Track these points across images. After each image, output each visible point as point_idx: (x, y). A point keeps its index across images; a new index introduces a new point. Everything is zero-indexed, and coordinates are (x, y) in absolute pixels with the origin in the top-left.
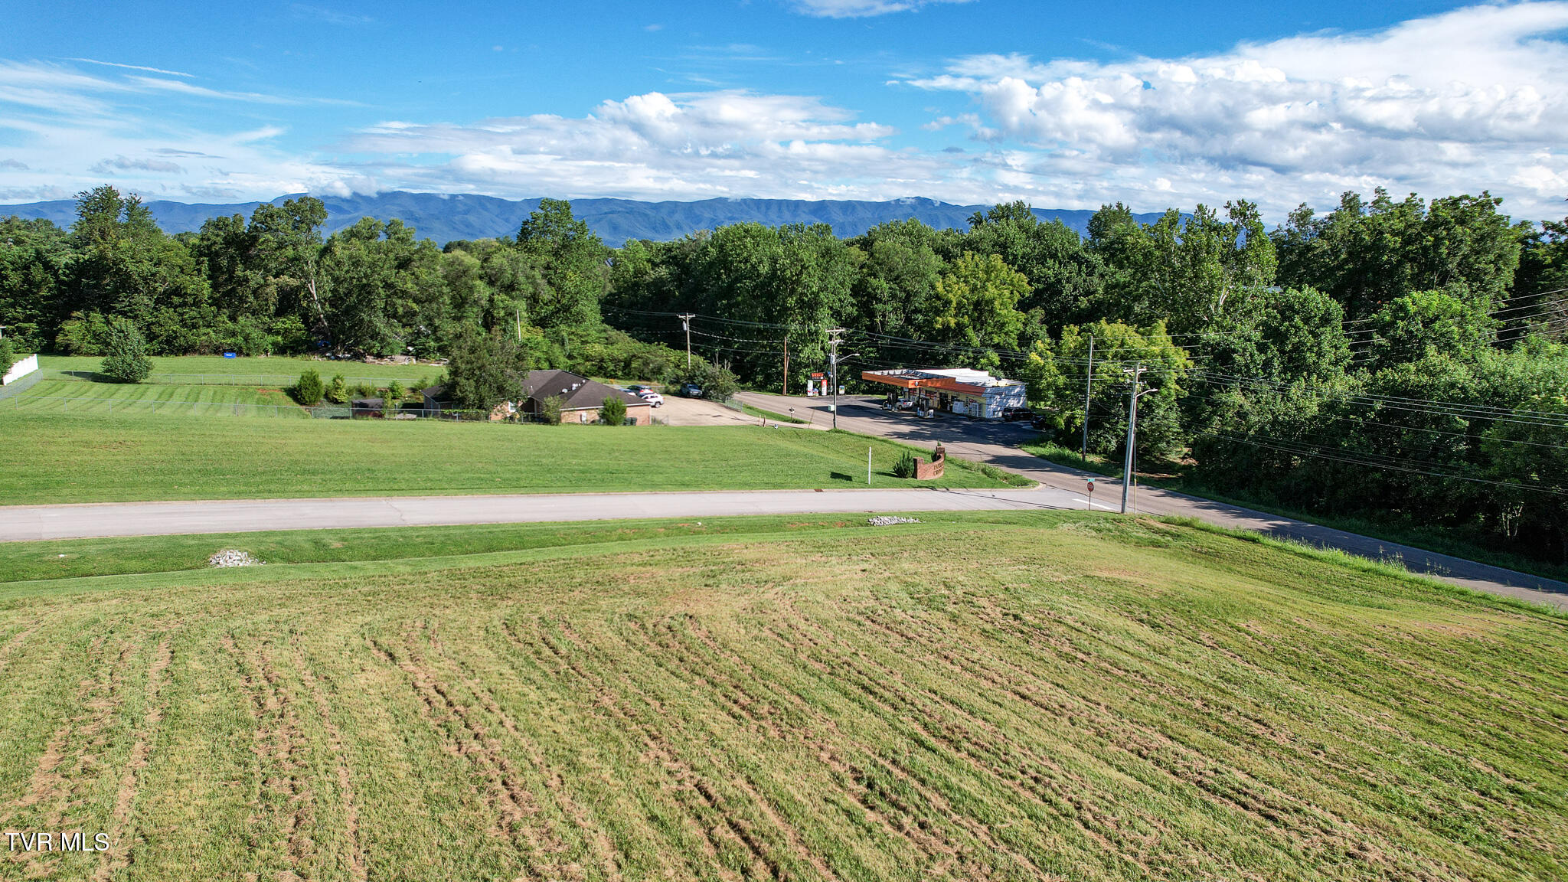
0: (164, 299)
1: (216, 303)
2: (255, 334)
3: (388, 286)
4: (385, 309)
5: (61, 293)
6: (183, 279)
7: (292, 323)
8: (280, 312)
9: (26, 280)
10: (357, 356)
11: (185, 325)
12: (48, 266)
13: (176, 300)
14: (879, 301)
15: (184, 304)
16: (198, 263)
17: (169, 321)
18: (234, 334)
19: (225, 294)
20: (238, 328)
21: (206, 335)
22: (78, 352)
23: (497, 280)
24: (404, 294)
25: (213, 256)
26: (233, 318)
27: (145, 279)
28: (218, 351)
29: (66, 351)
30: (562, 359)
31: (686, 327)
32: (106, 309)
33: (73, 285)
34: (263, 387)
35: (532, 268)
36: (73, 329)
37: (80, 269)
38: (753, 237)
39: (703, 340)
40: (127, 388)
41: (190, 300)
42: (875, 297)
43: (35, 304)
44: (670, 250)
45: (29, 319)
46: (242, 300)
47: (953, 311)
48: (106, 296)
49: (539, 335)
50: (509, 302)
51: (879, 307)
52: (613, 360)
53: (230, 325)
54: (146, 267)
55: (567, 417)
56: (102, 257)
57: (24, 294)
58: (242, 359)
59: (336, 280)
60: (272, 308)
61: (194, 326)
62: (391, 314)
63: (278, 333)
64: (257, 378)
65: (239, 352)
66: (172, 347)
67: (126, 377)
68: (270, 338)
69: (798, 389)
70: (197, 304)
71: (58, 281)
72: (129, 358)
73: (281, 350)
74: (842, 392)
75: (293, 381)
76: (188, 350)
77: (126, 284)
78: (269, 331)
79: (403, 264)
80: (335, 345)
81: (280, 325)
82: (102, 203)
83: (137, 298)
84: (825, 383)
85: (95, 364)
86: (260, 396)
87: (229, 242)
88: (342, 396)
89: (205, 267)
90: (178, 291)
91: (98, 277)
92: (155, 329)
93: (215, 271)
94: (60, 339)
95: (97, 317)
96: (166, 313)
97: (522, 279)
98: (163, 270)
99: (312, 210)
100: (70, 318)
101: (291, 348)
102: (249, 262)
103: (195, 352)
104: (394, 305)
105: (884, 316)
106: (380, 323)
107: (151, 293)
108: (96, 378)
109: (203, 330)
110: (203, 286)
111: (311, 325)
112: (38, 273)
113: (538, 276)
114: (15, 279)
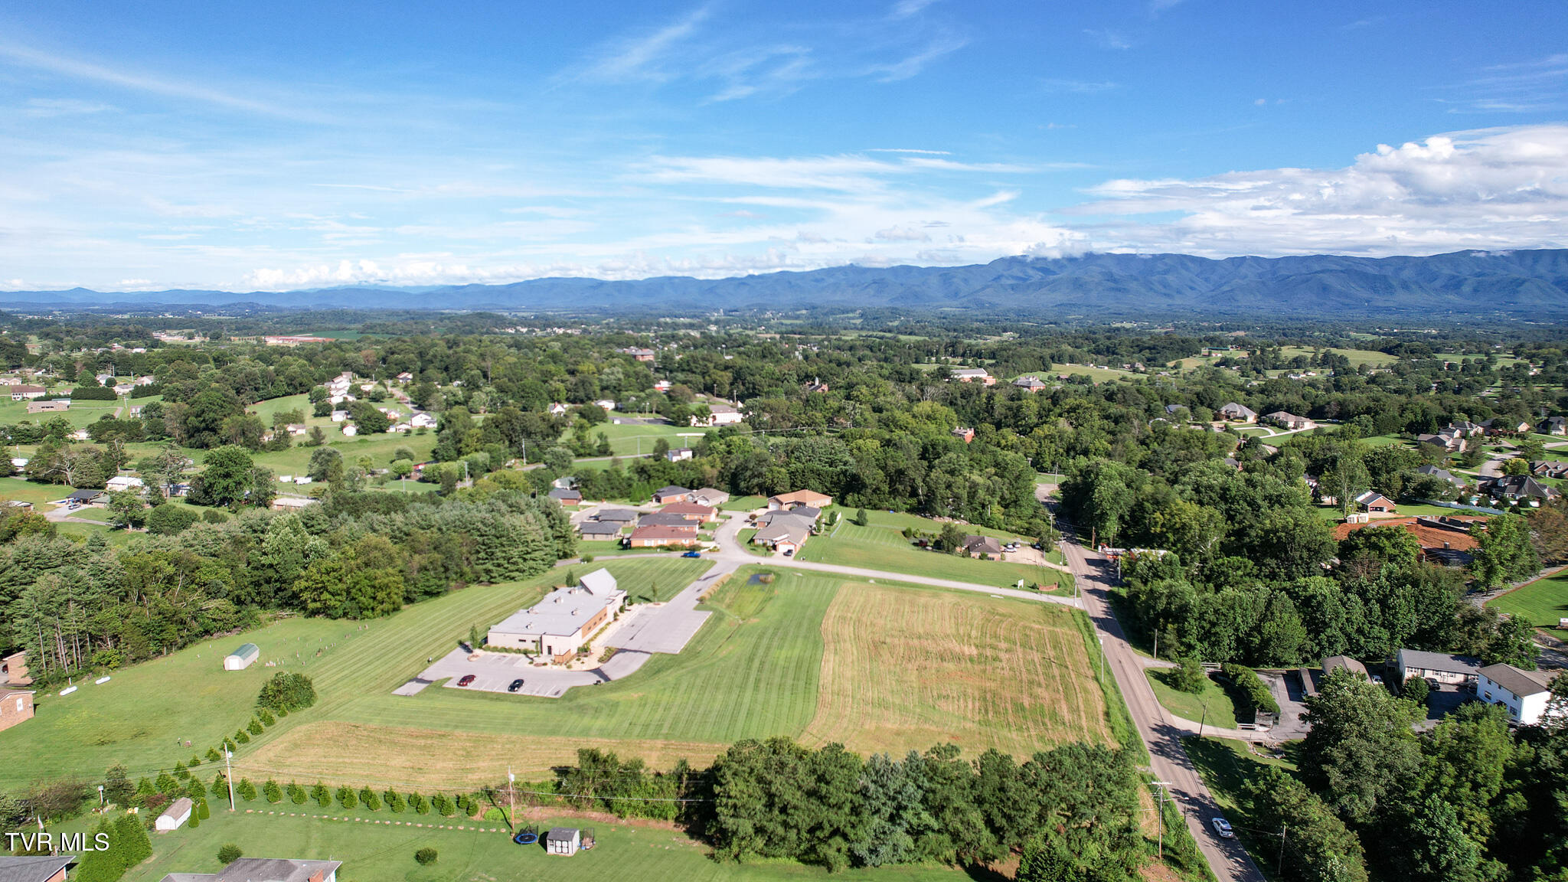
1: (890, 493)
2: (900, 504)
7: (913, 501)
8: (909, 498)
9: (838, 479)
10: (930, 518)
11: (880, 501)
15: (880, 492)
17: (875, 499)
18: (893, 504)
19: (892, 490)
20: (895, 502)
21: (886, 504)
22: (851, 509)
26: (894, 499)
27: (868, 483)
28: (889, 509)
29: (848, 508)
32: (859, 493)
33: (850, 483)
34: (897, 528)
36: (849, 498)
40: (860, 527)
41: (882, 491)
43: (840, 489)
45: (840, 495)
47: (1161, 525)
48: (859, 488)
49: (1001, 511)
53: (893, 501)
55: (973, 554)
57: (837, 484)
58: (894, 514)
59: (929, 487)
60: (907, 496)
61: (882, 501)
63: (907, 505)
64: (896, 524)
65: (895, 511)
66: (875, 507)
67: (862, 522)
68: (905, 507)
70: (884, 493)
71: (846, 481)
73: (908, 511)
75: (904, 529)
76: (880, 508)
77: (864, 486)
78: (905, 504)
80: (922, 512)
81: (909, 501)
83: (867, 490)
85: (853, 515)
86: (894, 533)
88: (918, 536)
90: (879, 489)
91: (856, 480)
92: (872, 501)
93: (891, 480)
94: (846, 500)
95: (856, 495)
96: (875, 495)
100: (849, 495)
101: (912, 510)
103: (883, 509)
107: (871, 489)
108: (853, 521)
109: (885, 502)
110: (886, 488)
111: (920, 503)
112: (841, 477)
113: (1005, 488)
114: (836, 478)
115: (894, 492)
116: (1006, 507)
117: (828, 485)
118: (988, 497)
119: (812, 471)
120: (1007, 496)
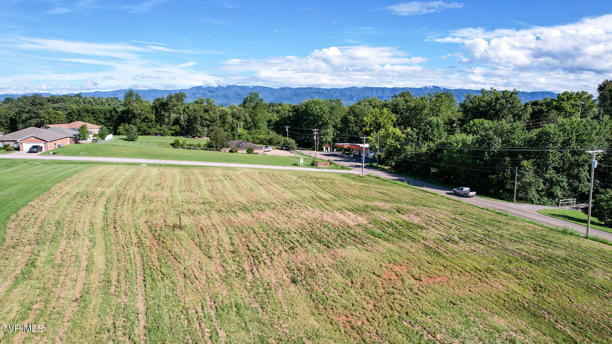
0: (143, 121)
1: (156, 121)
2: (166, 130)
3: (201, 117)
4: (200, 124)
5: (119, 119)
6: (148, 115)
7: (177, 127)
8: (173, 125)
9: (111, 115)
10: (194, 137)
11: (148, 127)
12: (116, 112)
13: (146, 120)
14: (351, 123)
15: (148, 122)
16: (153, 110)
17: (144, 126)
18: (160, 130)
19: (159, 119)
20: (162, 128)
21: (153, 130)
22: (122, 134)
23: (235, 116)
24: (206, 120)
25: (157, 109)
26: (161, 126)
27: (139, 115)
28: (156, 134)
29: (119, 134)
30: (251, 139)
31: (287, 130)
32: (129, 123)
33: (122, 116)
34: (165, 143)
35: (246, 112)
36: (121, 128)
37: (124, 112)
38: (314, 103)
39: (292, 134)
40: (132, 142)
41: (150, 120)
42: (349, 121)
43: (113, 122)
44: (294, 107)
45: (111, 126)
46: (164, 120)
47: (368, 126)
48: (129, 120)
49: (246, 132)
50: (237, 122)
51: (351, 125)
52: (266, 140)
53: (160, 127)
54: (139, 111)
55: (239, 151)
56: (129, 109)
57: (110, 119)
58: (162, 137)
59: (189, 115)
60: (171, 123)
61: (150, 128)
62: (202, 125)
63: (172, 130)
64: (165, 141)
65: (162, 135)
66: (145, 133)
67: (132, 140)
68: (170, 131)
69: (321, 149)
70: (151, 121)
71: (118, 116)
72: (133, 134)
73: (173, 135)
74: (335, 151)
75: (172, 142)
76: (148, 134)
77: (134, 116)
78: (170, 129)
79: (206, 111)
80: (187, 134)
81: (173, 128)
82: (130, 94)
83: (136, 120)
84: (329, 148)
85: (125, 137)
86: (164, 145)
87: (160, 105)
88: (185, 146)
89: (154, 112)
90: (147, 118)
91: (128, 115)
92: (141, 128)
93: (157, 112)
94: (118, 131)
95: (127, 125)
96: (144, 124)
97: (242, 116)
98: (143, 112)
99: (182, 96)
100: (120, 125)
101: (176, 134)
102: (165, 110)
103: (150, 135)
104: (203, 122)
105: (353, 128)
106: (199, 128)
107: (140, 118)
108: (125, 140)
109: (153, 129)
110: (153, 117)
111: (182, 128)
112: (113, 113)
113: (247, 115)
114: (108, 115)
115: (160, 119)
116: (249, 129)
117: (102, 121)
118: (235, 121)
119: (87, 111)
120: (249, 119)
